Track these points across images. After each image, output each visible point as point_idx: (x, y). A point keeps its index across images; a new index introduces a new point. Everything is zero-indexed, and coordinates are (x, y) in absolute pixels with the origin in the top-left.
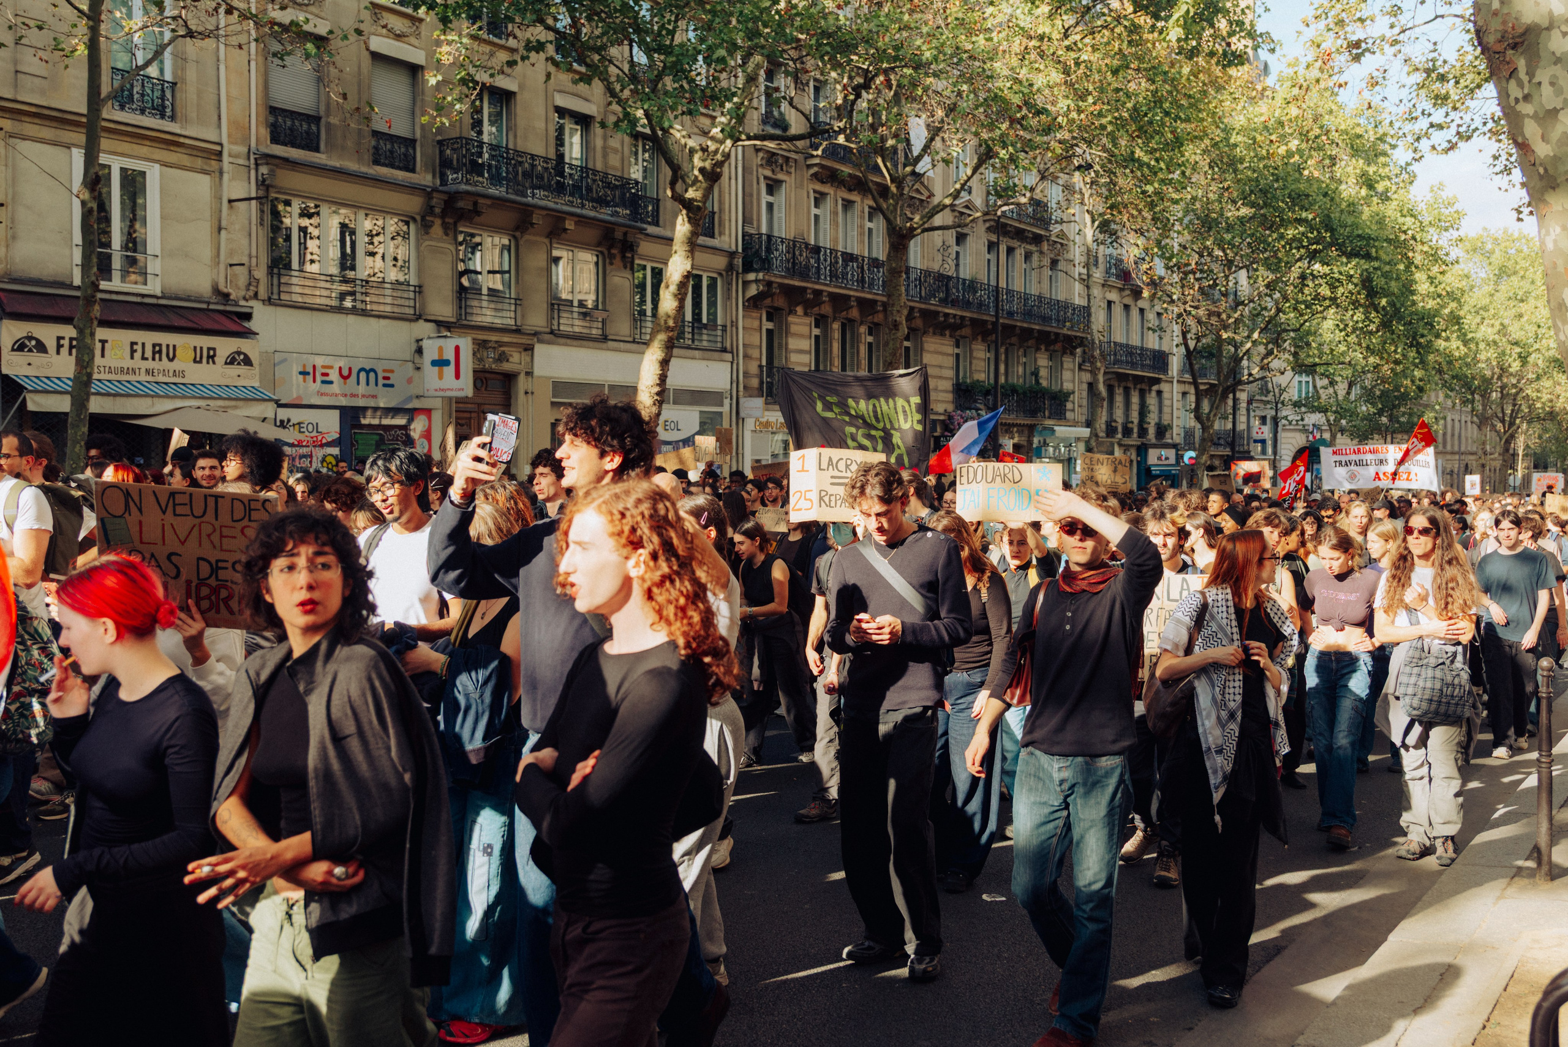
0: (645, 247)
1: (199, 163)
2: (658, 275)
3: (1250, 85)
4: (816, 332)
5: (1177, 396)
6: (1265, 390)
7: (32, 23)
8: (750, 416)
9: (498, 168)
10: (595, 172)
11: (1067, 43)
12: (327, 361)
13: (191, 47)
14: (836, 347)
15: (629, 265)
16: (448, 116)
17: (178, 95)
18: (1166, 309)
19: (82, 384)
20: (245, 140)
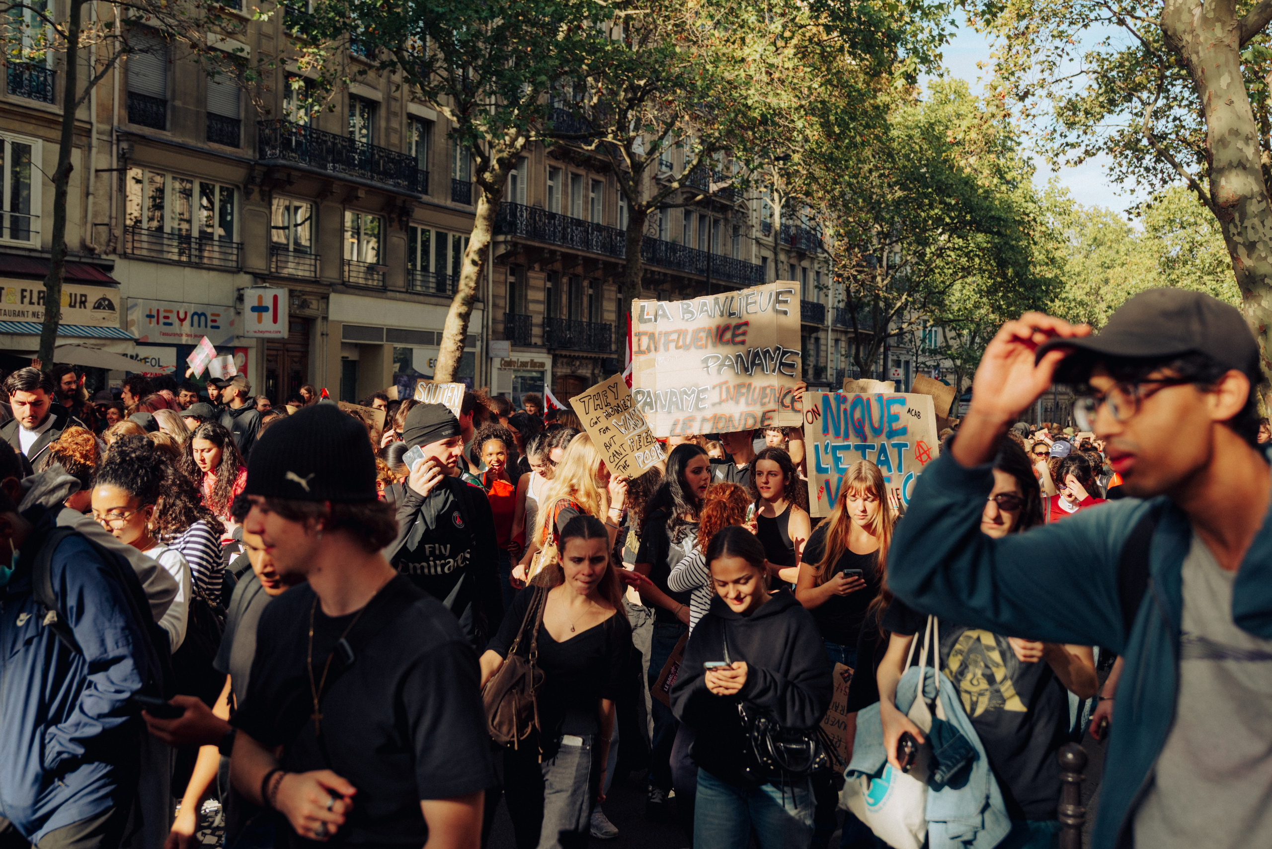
0: (418, 212)
4: (549, 285)
5: (830, 343)
8: (497, 356)
9: (307, 146)
10: (381, 149)
12: (168, 306)
14: (564, 299)
15: (405, 227)
17: (57, 81)
20: (110, 120)
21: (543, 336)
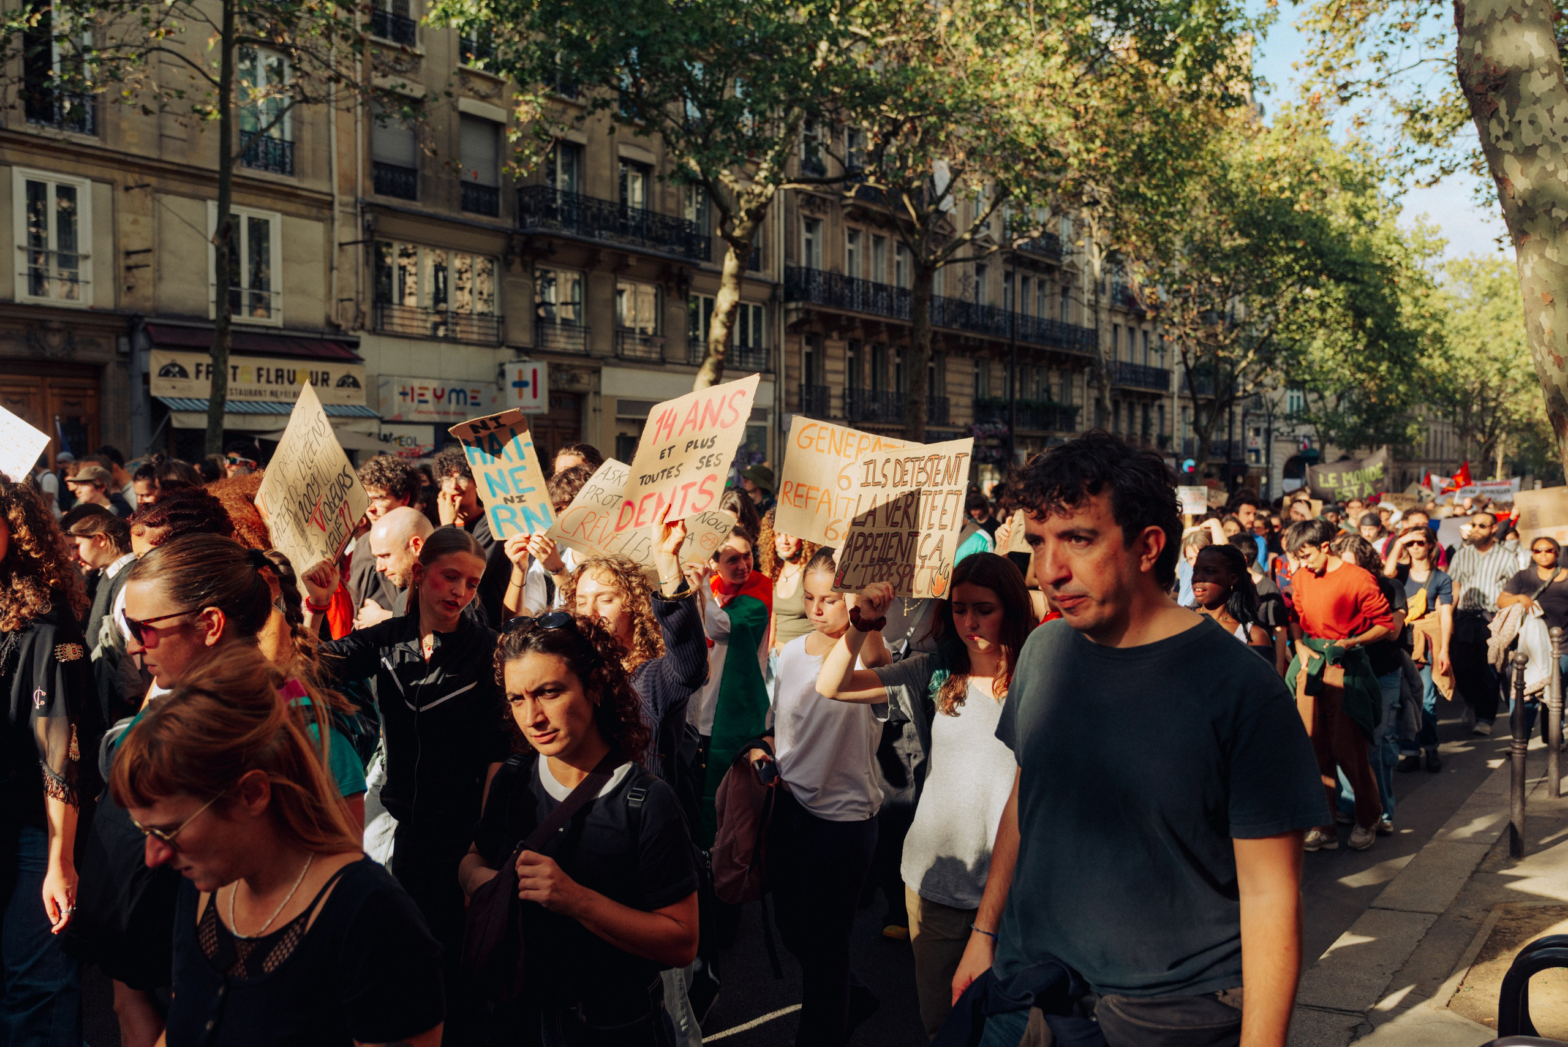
0: (699, 280)
1: (314, 212)
2: (710, 305)
3: (1246, 125)
4: (850, 354)
5: (1177, 410)
6: (1258, 404)
7: (173, 93)
9: (570, 212)
10: (654, 214)
11: (1077, 90)
12: (426, 383)
13: (307, 111)
14: (868, 368)
15: (685, 297)
16: (527, 168)
17: (296, 153)
18: (1167, 332)
19: (217, 404)
20: (353, 191)
21: (843, 409)
